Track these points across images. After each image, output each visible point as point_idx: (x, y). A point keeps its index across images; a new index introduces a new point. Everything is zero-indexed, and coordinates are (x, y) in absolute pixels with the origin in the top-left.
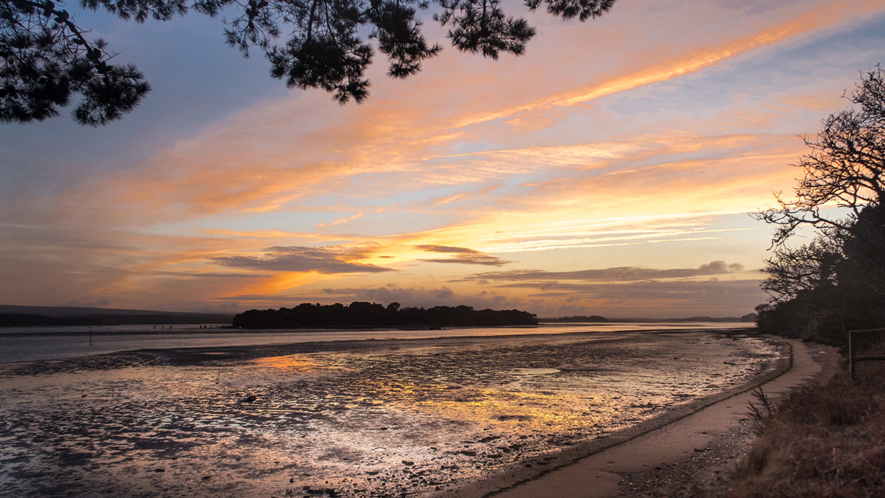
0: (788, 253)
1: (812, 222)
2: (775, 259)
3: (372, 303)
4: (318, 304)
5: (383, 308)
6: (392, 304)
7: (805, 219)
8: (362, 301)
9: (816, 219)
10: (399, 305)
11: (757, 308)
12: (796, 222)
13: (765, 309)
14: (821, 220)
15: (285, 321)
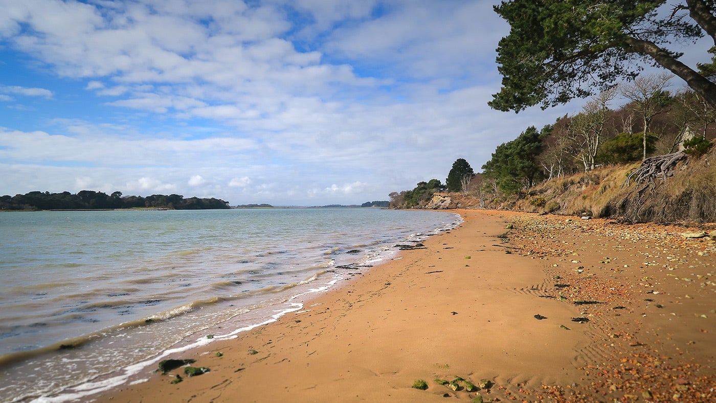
3: (97, 192)
4: (47, 192)
5: (107, 195)
6: (115, 192)
8: (89, 190)
10: (121, 194)
15: (23, 205)
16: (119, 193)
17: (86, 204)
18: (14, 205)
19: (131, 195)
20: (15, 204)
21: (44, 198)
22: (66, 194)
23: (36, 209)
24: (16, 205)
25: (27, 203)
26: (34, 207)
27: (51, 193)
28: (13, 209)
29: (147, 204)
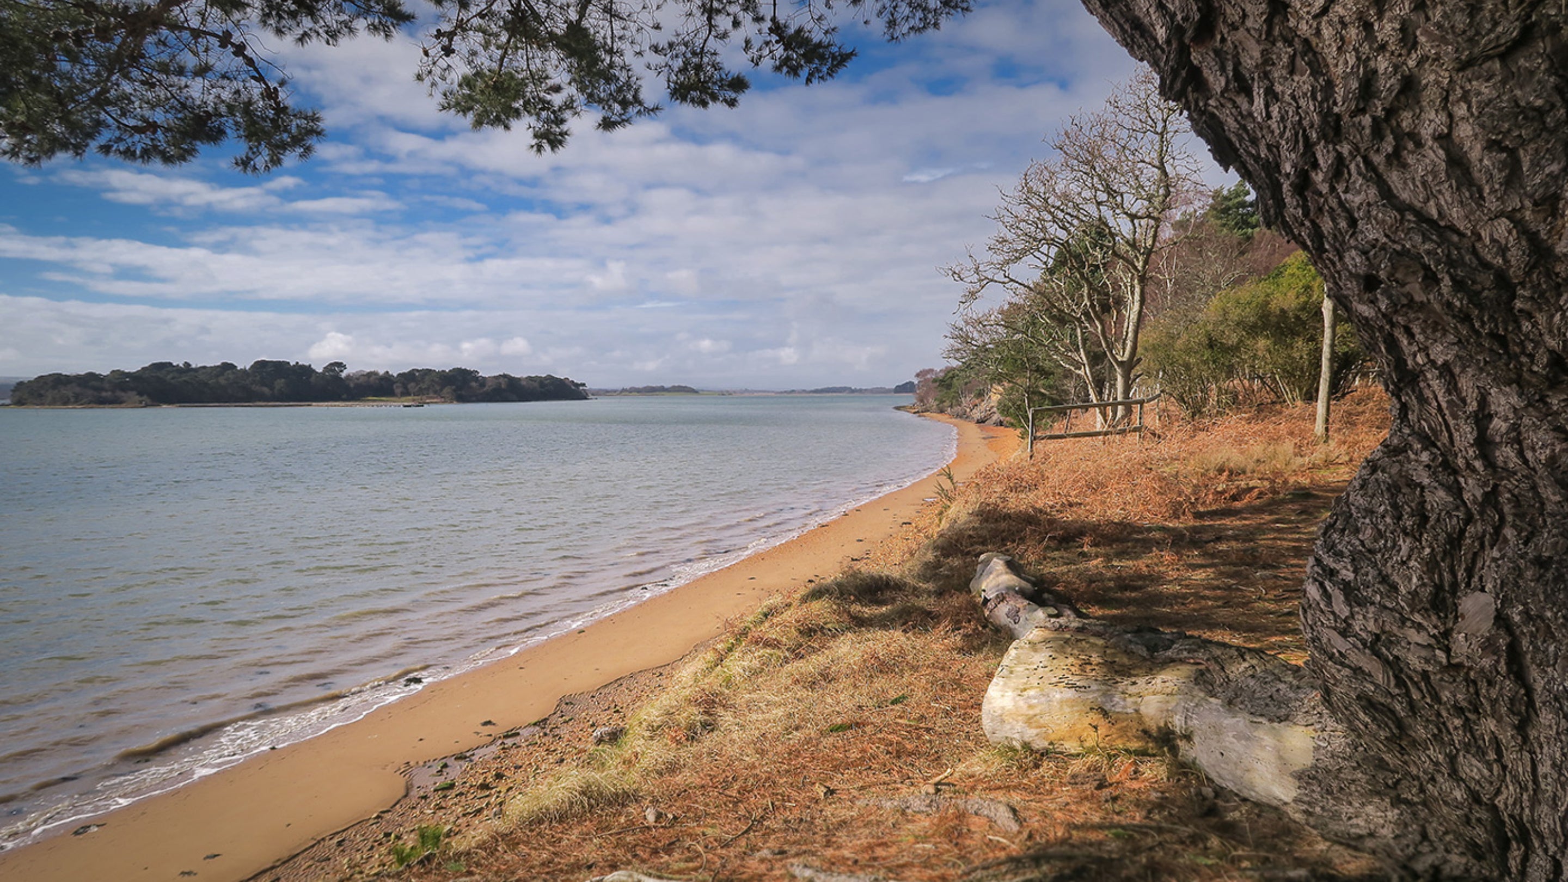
0: (975, 317)
1: (1003, 283)
2: (961, 324)
3: (292, 363)
4: (187, 364)
5: (314, 371)
6: (331, 364)
7: (995, 279)
8: (274, 360)
9: (1007, 280)
10: (345, 367)
11: (918, 375)
12: (985, 282)
13: (929, 376)
14: (1012, 280)
15: (123, 394)
16: (340, 365)
17: (266, 390)
18: (104, 394)
19: (368, 370)
20: (106, 391)
21: (173, 378)
22: (228, 367)
23: (149, 401)
24: (109, 393)
25: (132, 389)
26: (145, 397)
27: (193, 366)
28: (102, 402)
29: (398, 391)
